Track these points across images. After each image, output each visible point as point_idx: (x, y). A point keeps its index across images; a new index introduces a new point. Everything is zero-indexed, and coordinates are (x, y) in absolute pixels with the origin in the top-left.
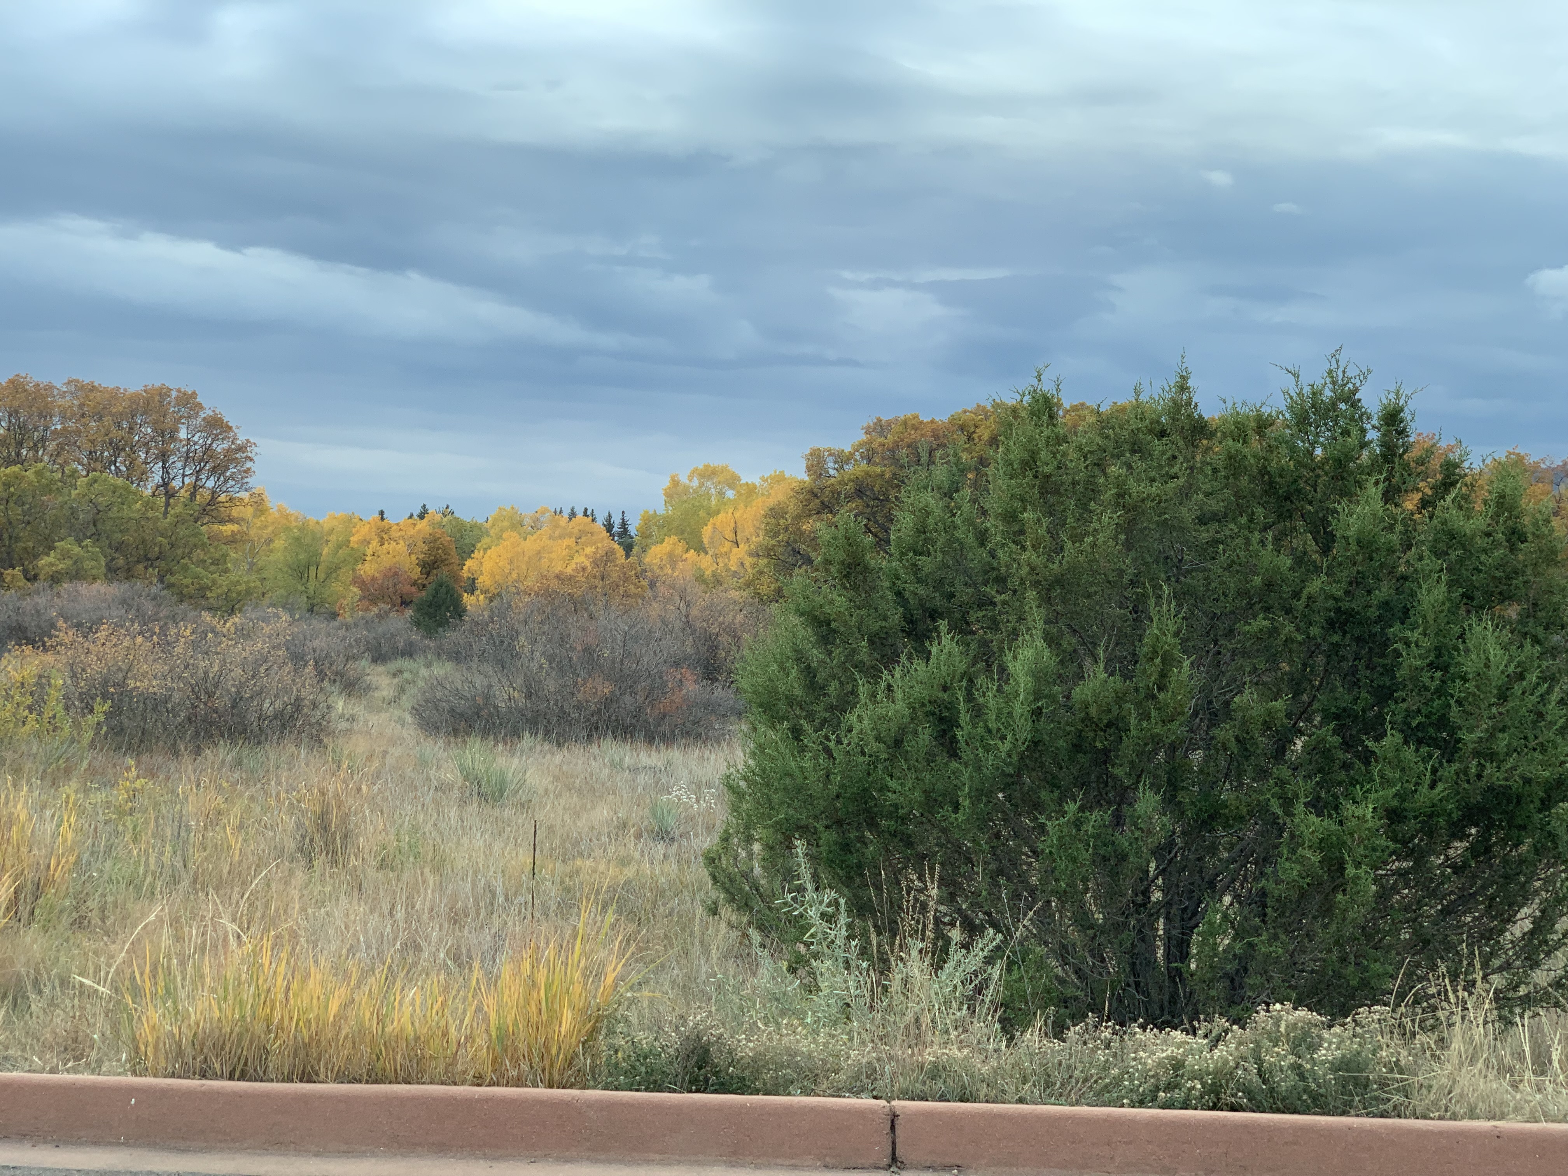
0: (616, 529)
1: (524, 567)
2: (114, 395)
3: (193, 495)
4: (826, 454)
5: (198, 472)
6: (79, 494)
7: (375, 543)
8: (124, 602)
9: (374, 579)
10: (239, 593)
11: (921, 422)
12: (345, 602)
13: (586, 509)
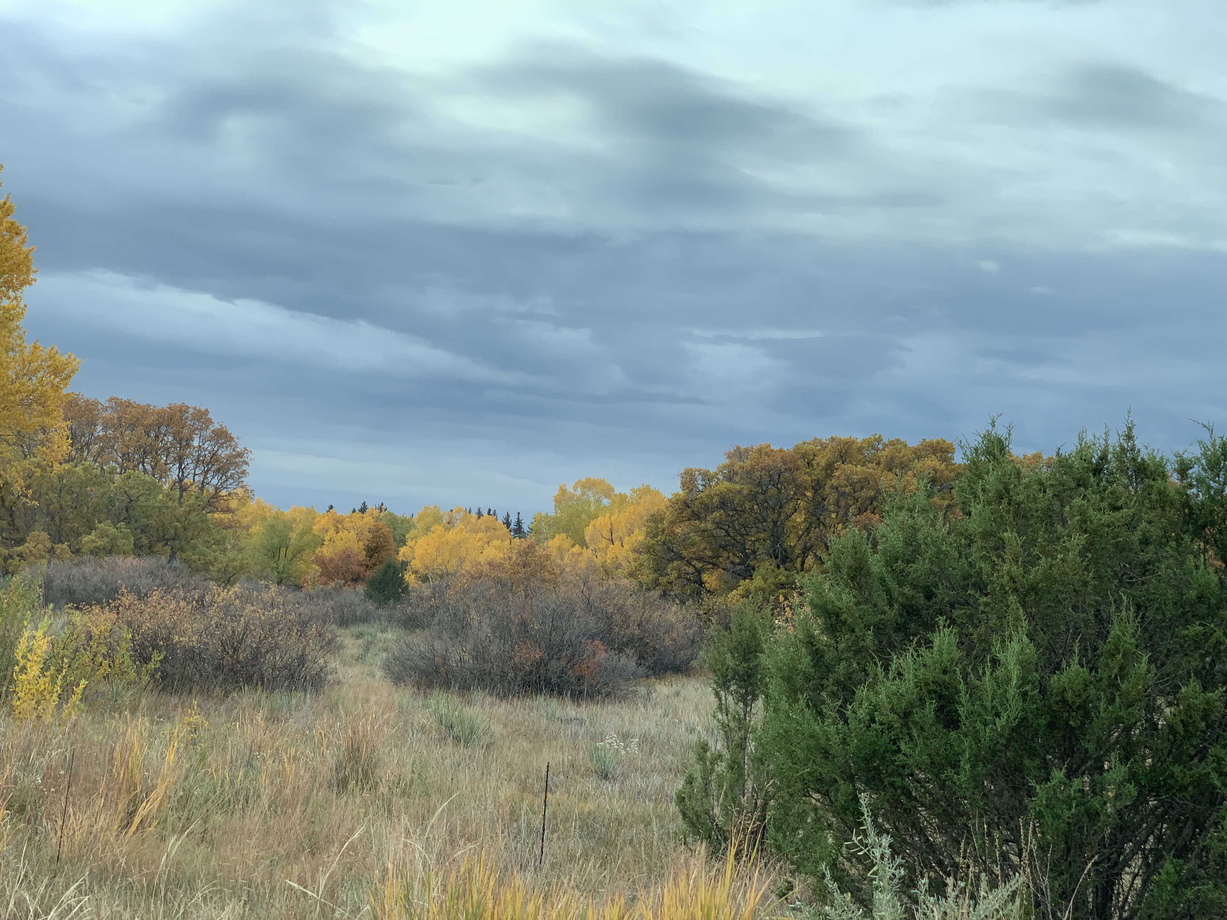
0: (512, 526)
1: (447, 555)
2: (145, 411)
3: (202, 489)
4: (697, 473)
5: (206, 472)
6: (115, 487)
7: (332, 532)
8: (151, 573)
9: (331, 560)
10: (235, 568)
11: (772, 450)
12: (309, 577)
13: (490, 510)
